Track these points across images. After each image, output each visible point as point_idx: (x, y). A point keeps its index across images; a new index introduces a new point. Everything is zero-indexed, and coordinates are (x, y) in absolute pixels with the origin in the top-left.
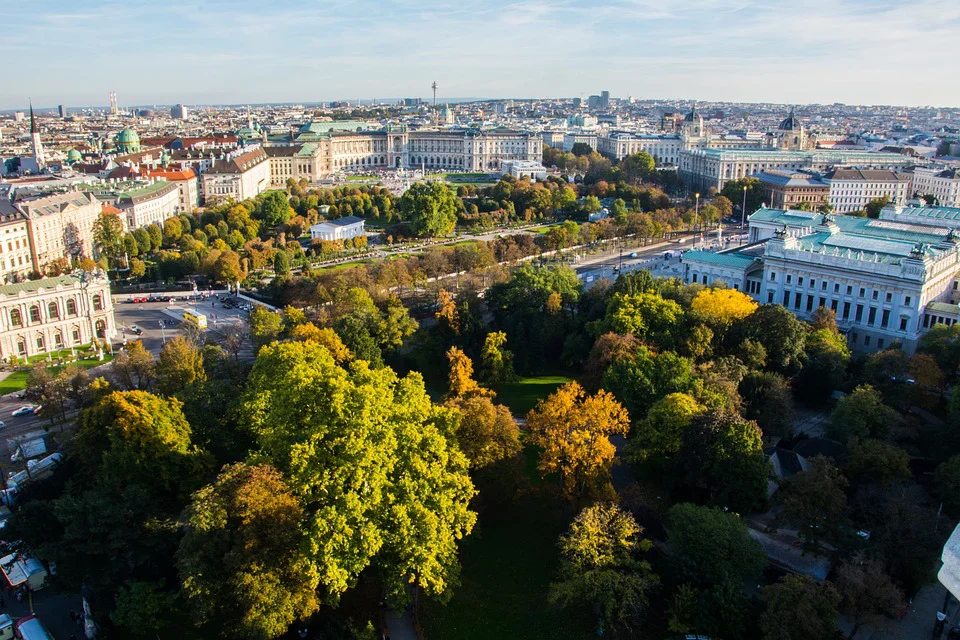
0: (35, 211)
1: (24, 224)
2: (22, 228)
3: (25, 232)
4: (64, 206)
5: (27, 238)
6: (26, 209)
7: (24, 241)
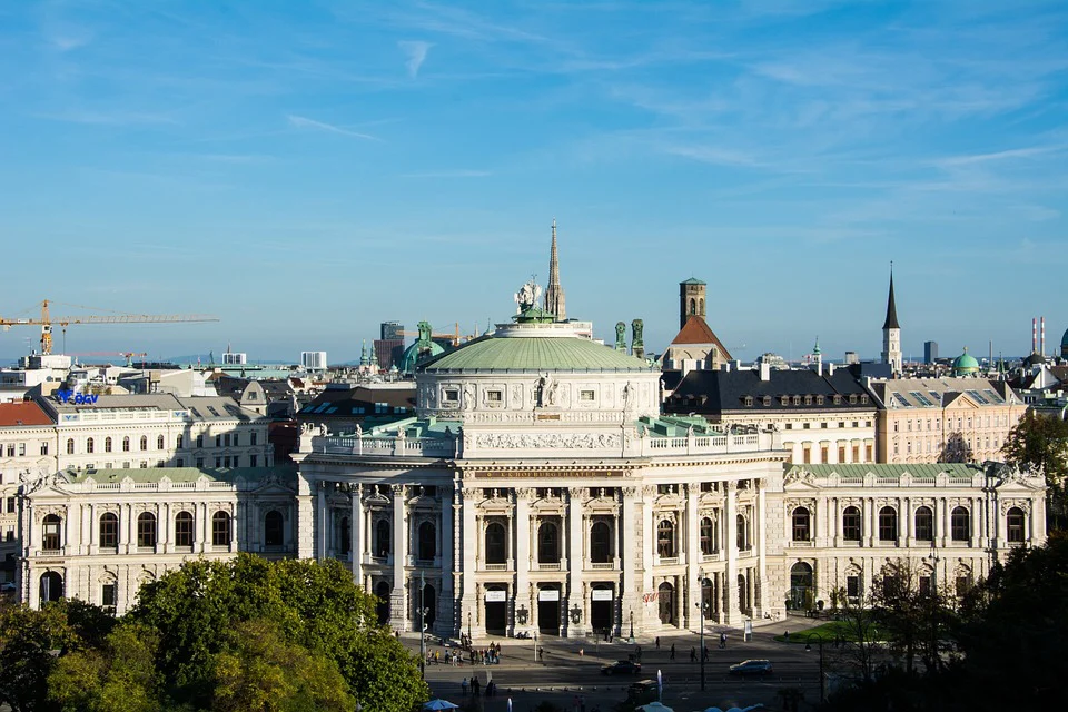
0: (897, 395)
1: (870, 415)
2: (868, 424)
3: (871, 433)
4: (949, 397)
5: (873, 444)
6: (880, 388)
7: (869, 448)
